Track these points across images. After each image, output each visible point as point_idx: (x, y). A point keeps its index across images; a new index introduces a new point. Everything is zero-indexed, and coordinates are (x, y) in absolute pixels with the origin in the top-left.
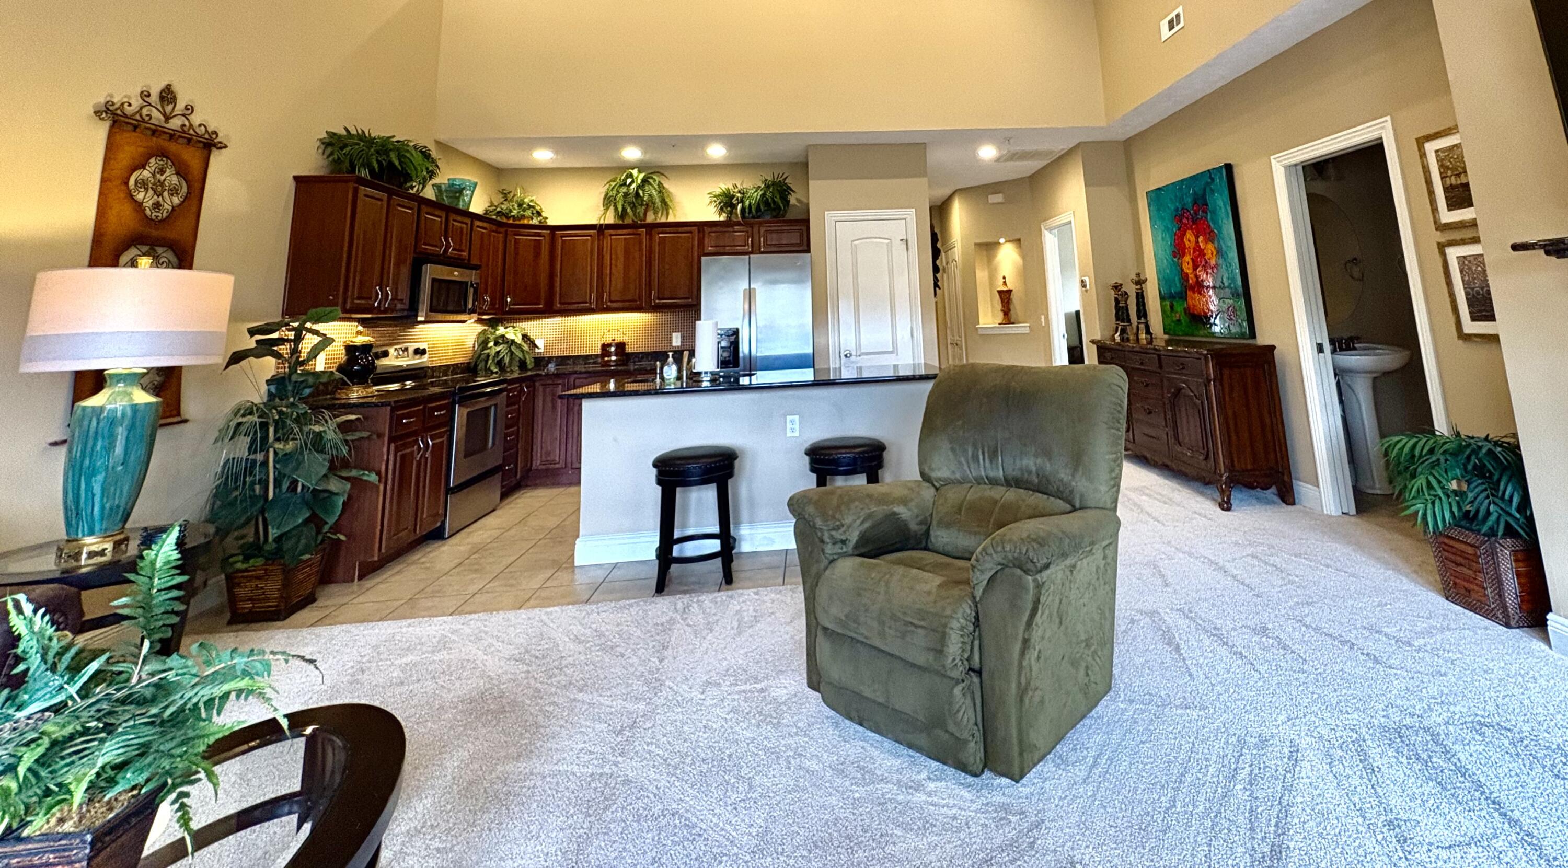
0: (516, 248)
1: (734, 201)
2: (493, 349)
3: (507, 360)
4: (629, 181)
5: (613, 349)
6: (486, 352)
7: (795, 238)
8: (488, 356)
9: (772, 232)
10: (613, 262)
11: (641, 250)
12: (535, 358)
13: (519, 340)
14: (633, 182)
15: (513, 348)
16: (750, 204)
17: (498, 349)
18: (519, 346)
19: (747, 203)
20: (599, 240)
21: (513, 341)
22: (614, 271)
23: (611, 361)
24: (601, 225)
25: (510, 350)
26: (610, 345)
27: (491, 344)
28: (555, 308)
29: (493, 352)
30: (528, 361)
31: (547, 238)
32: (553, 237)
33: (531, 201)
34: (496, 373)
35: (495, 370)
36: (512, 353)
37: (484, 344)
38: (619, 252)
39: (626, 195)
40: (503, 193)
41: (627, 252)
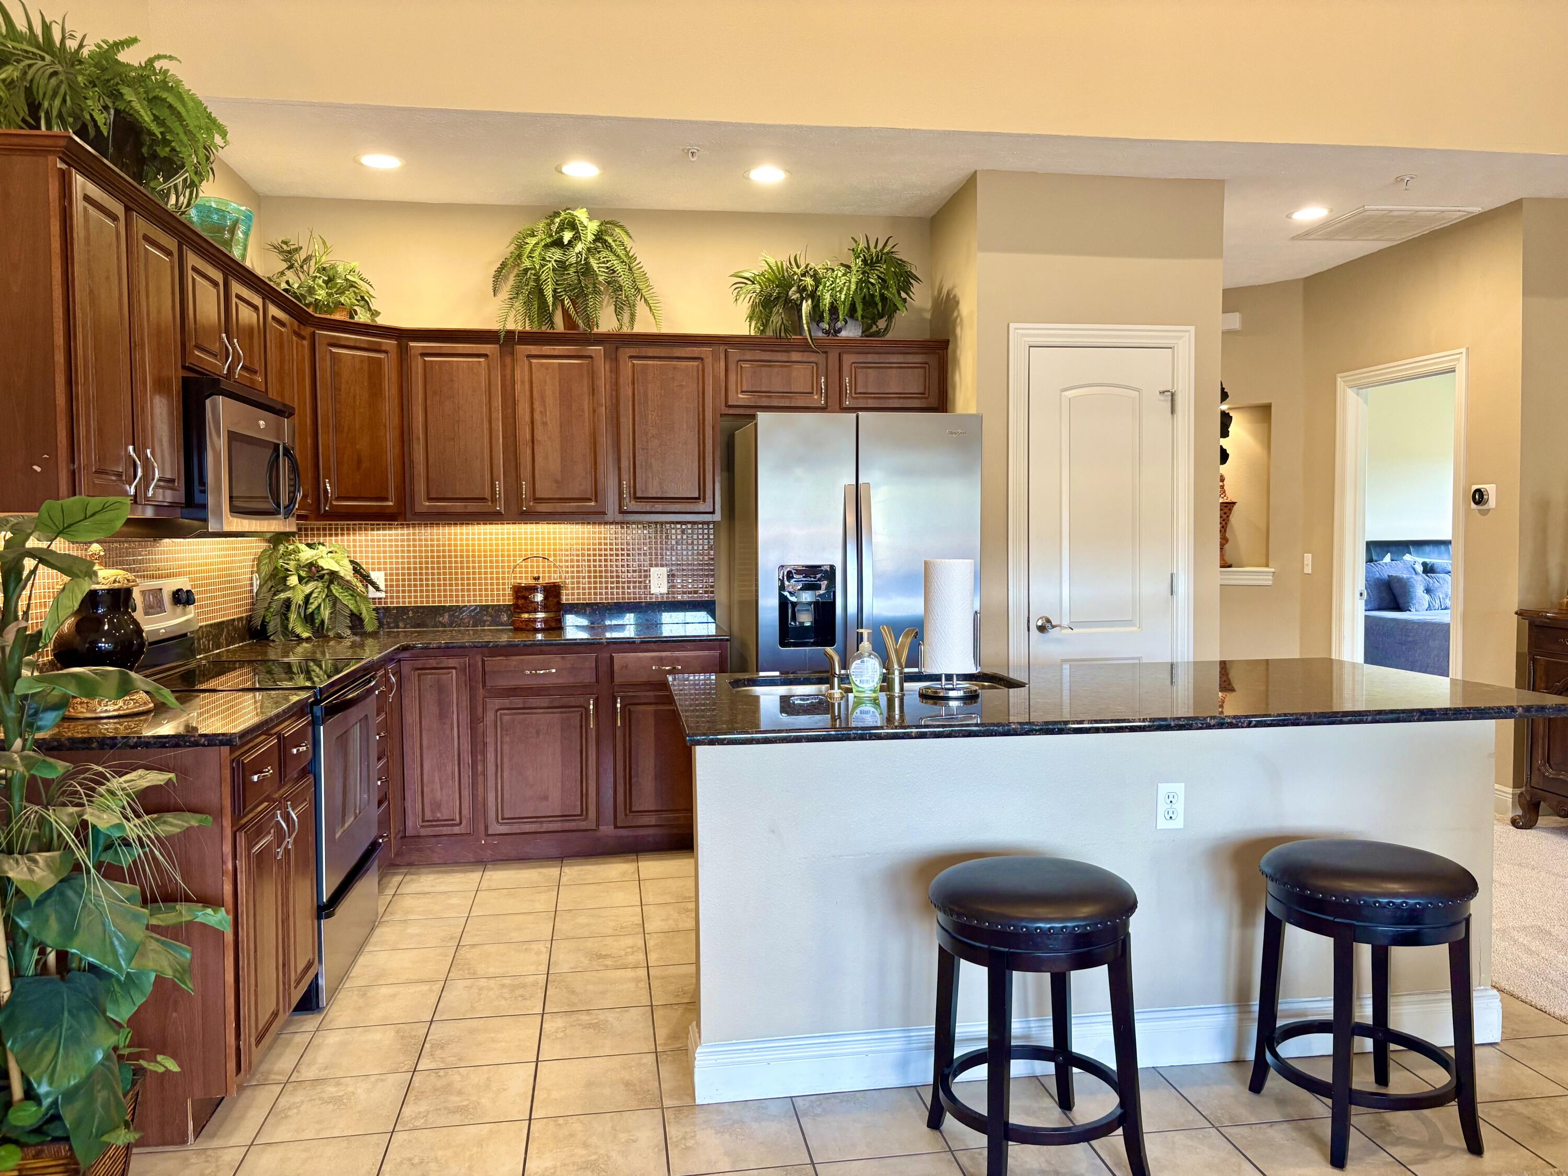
0: (336, 374)
1: (793, 294)
2: (297, 590)
3: (326, 613)
4: (567, 236)
5: (539, 597)
6: (283, 596)
7: (912, 382)
8: (288, 603)
9: (866, 366)
10: (537, 416)
11: (593, 391)
12: (376, 610)
13: (346, 572)
14: (577, 238)
15: (335, 589)
16: (834, 299)
17: (308, 589)
18: (347, 586)
19: (827, 299)
20: (503, 366)
21: (333, 575)
22: (539, 435)
23: (535, 620)
24: (510, 333)
25: (330, 595)
26: (533, 589)
27: (293, 580)
28: (418, 509)
29: (299, 598)
30: (365, 615)
31: (393, 355)
32: (403, 353)
33: (352, 271)
34: (308, 640)
35: (305, 635)
36: (335, 601)
37: (277, 579)
38: (549, 392)
39: (562, 266)
40: (282, 252)
41: (566, 398)
